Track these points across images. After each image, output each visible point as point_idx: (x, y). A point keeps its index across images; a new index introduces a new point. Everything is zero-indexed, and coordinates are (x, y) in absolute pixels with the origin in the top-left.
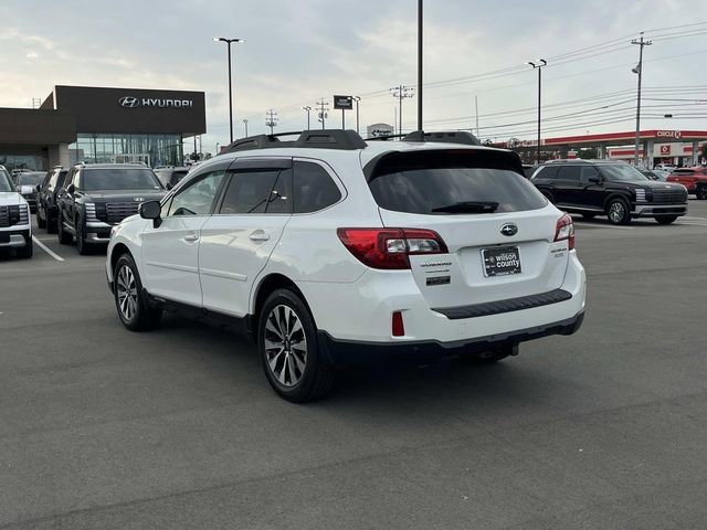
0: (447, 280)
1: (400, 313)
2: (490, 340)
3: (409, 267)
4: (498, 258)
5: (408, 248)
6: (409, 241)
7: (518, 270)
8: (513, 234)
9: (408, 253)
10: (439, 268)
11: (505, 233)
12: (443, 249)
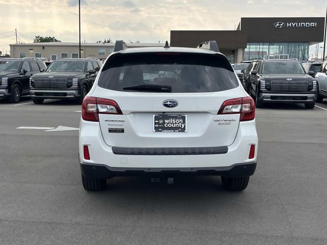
0: (122, 131)
1: (87, 146)
2: (146, 171)
3: (98, 121)
4: (167, 121)
5: (97, 110)
6: (99, 106)
7: (183, 130)
8: (173, 106)
9: (98, 112)
10: (116, 123)
11: (166, 105)
12: (119, 112)
